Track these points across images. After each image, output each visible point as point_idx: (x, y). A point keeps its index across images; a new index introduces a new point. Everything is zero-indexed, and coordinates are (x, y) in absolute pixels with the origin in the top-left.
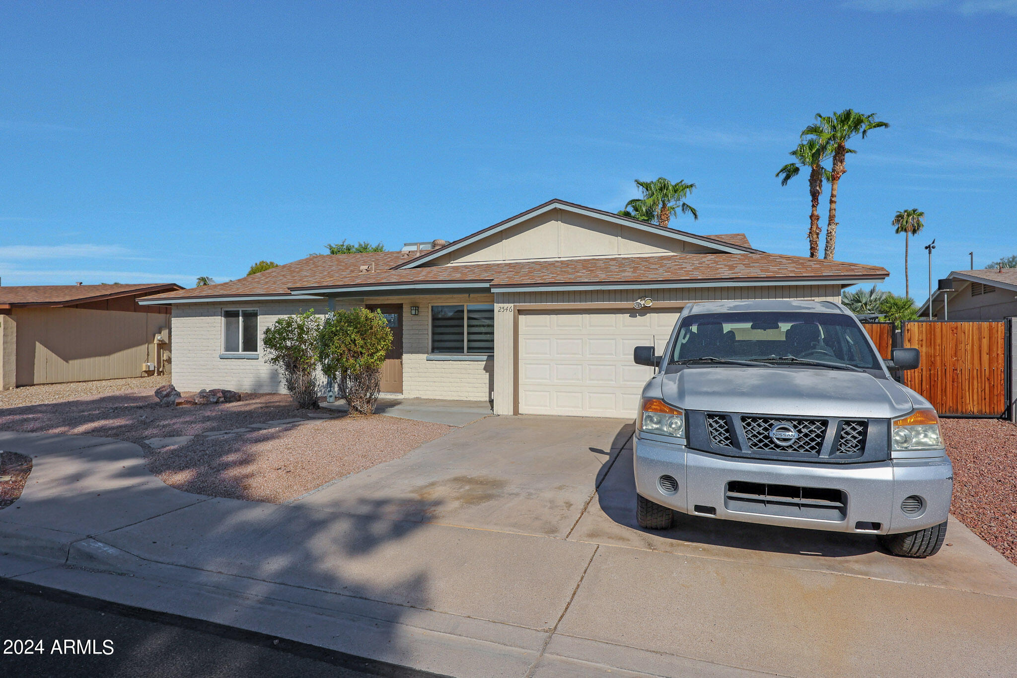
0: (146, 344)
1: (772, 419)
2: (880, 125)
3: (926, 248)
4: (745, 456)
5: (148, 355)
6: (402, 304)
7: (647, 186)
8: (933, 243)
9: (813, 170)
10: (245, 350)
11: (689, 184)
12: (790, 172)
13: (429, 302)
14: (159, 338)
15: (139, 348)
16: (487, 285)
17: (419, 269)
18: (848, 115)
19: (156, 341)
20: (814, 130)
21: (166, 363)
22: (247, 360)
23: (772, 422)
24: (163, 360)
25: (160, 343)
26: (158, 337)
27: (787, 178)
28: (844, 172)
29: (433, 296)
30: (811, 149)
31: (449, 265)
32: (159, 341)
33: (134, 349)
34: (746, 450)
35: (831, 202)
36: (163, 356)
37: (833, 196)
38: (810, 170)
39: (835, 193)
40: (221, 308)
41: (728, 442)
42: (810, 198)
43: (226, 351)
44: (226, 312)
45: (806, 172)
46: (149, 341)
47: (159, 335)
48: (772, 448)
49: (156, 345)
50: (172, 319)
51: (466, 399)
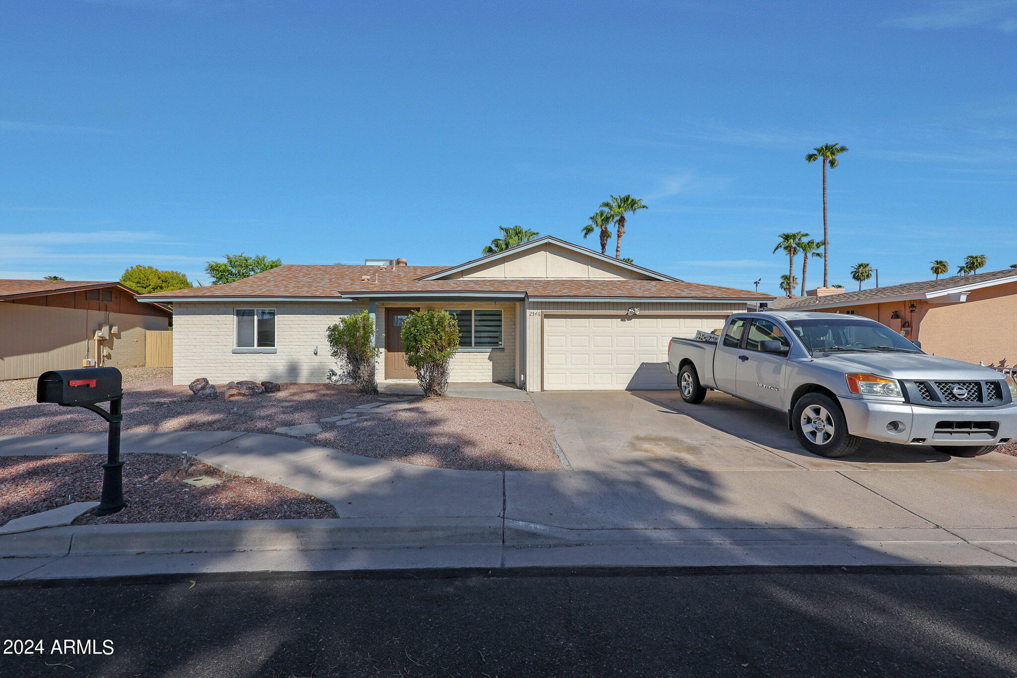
0: (86, 340)
1: (949, 383)
2: (644, 207)
3: (755, 283)
4: (944, 406)
5: (88, 351)
6: (419, 308)
7: (507, 231)
8: (760, 280)
9: (602, 230)
10: (259, 345)
11: (536, 232)
12: (588, 230)
13: (443, 307)
14: (100, 334)
15: (79, 344)
16: (523, 296)
17: (440, 281)
18: (627, 198)
19: (96, 338)
20: (607, 205)
21: (106, 359)
22: (264, 354)
23: (950, 384)
24: (103, 356)
25: (101, 339)
26: (98, 334)
27: (586, 234)
28: (624, 233)
29: (447, 303)
30: (601, 217)
31: (461, 279)
32: (100, 337)
33: (74, 345)
34: (944, 402)
35: (617, 251)
36: (103, 352)
37: (618, 247)
38: (600, 230)
39: (619, 245)
40: (234, 308)
41: (928, 398)
42: (601, 247)
43: (239, 346)
44: (237, 311)
45: (597, 231)
46: (89, 336)
47: (99, 331)
48: (954, 400)
49: (96, 341)
50: (173, 316)
51: (474, 382)
